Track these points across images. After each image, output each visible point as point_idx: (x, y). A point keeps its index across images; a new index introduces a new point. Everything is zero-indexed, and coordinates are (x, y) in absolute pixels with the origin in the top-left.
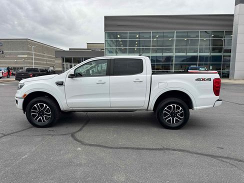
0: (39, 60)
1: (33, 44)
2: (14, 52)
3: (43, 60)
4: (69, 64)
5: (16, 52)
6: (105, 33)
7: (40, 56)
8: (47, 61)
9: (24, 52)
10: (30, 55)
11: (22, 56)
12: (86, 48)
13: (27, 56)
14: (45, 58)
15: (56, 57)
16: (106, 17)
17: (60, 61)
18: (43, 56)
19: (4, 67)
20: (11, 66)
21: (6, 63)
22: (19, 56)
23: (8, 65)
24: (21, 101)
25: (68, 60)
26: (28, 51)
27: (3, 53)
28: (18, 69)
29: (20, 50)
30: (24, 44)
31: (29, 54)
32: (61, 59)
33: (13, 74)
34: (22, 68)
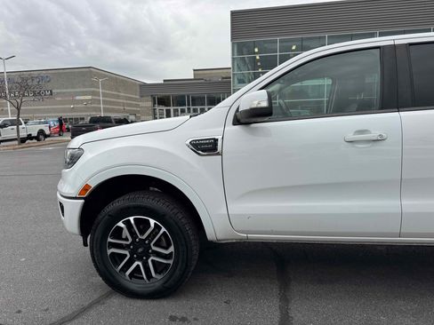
0: (110, 103)
1: (100, 76)
2: (69, 90)
3: (118, 104)
4: (165, 108)
5: (72, 90)
6: (233, 44)
7: (113, 96)
8: (124, 104)
9: (85, 90)
10: (95, 95)
11: (82, 98)
12: (193, 77)
13: (90, 97)
14: (121, 101)
15: (142, 96)
16: (233, 13)
17: (150, 104)
18: (118, 97)
19: (53, 117)
20: (65, 115)
21: (55, 111)
22: (78, 98)
23: (60, 115)
24: (74, 209)
25: (163, 101)
26: (92, 89)
27: (51, 94)
28: (76, 119)
29: (80, 87)
30: (85, 76)
31: (93, 93)
32: (150, 98)
33: (68, 130)
34: (83, 119)
